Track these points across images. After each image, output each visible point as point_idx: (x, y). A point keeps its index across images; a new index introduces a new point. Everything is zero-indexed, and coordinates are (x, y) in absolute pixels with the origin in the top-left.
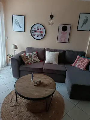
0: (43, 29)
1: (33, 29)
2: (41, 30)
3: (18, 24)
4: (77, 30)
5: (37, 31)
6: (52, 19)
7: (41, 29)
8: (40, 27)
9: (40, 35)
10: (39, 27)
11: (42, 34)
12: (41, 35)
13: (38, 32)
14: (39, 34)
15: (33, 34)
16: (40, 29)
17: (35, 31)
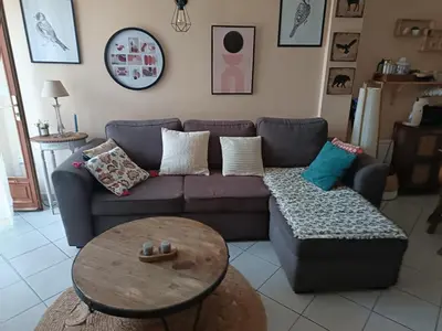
0: (154, 48)
1: (114, 51)
2: (148, 52)
3: (48, 33)
4: (279, 46)
5: (131, 57)
6: (182, 9)
7: (146, 48)
8: (141, 42)
9: (144, 72)
10: (136, 39)
11: (152, 66)
12: (148, 73)
13: (134, 59)
14: (140, 67)
15: (114, 68)
16: (143, 50)
17: (122, 58)
